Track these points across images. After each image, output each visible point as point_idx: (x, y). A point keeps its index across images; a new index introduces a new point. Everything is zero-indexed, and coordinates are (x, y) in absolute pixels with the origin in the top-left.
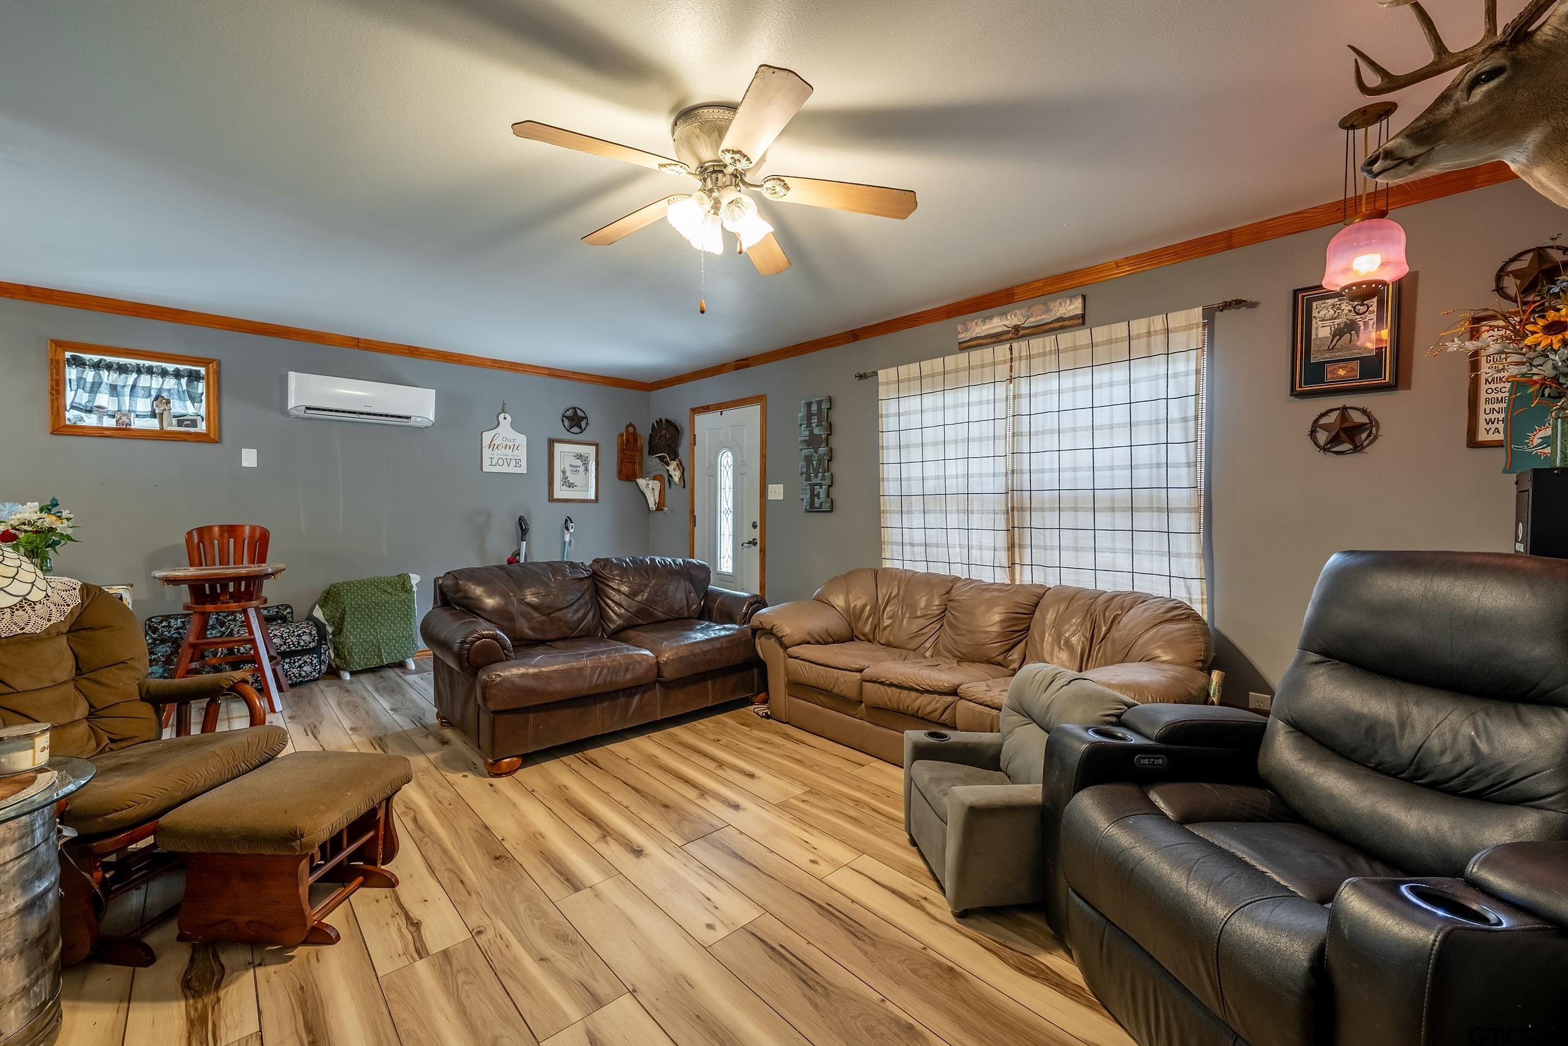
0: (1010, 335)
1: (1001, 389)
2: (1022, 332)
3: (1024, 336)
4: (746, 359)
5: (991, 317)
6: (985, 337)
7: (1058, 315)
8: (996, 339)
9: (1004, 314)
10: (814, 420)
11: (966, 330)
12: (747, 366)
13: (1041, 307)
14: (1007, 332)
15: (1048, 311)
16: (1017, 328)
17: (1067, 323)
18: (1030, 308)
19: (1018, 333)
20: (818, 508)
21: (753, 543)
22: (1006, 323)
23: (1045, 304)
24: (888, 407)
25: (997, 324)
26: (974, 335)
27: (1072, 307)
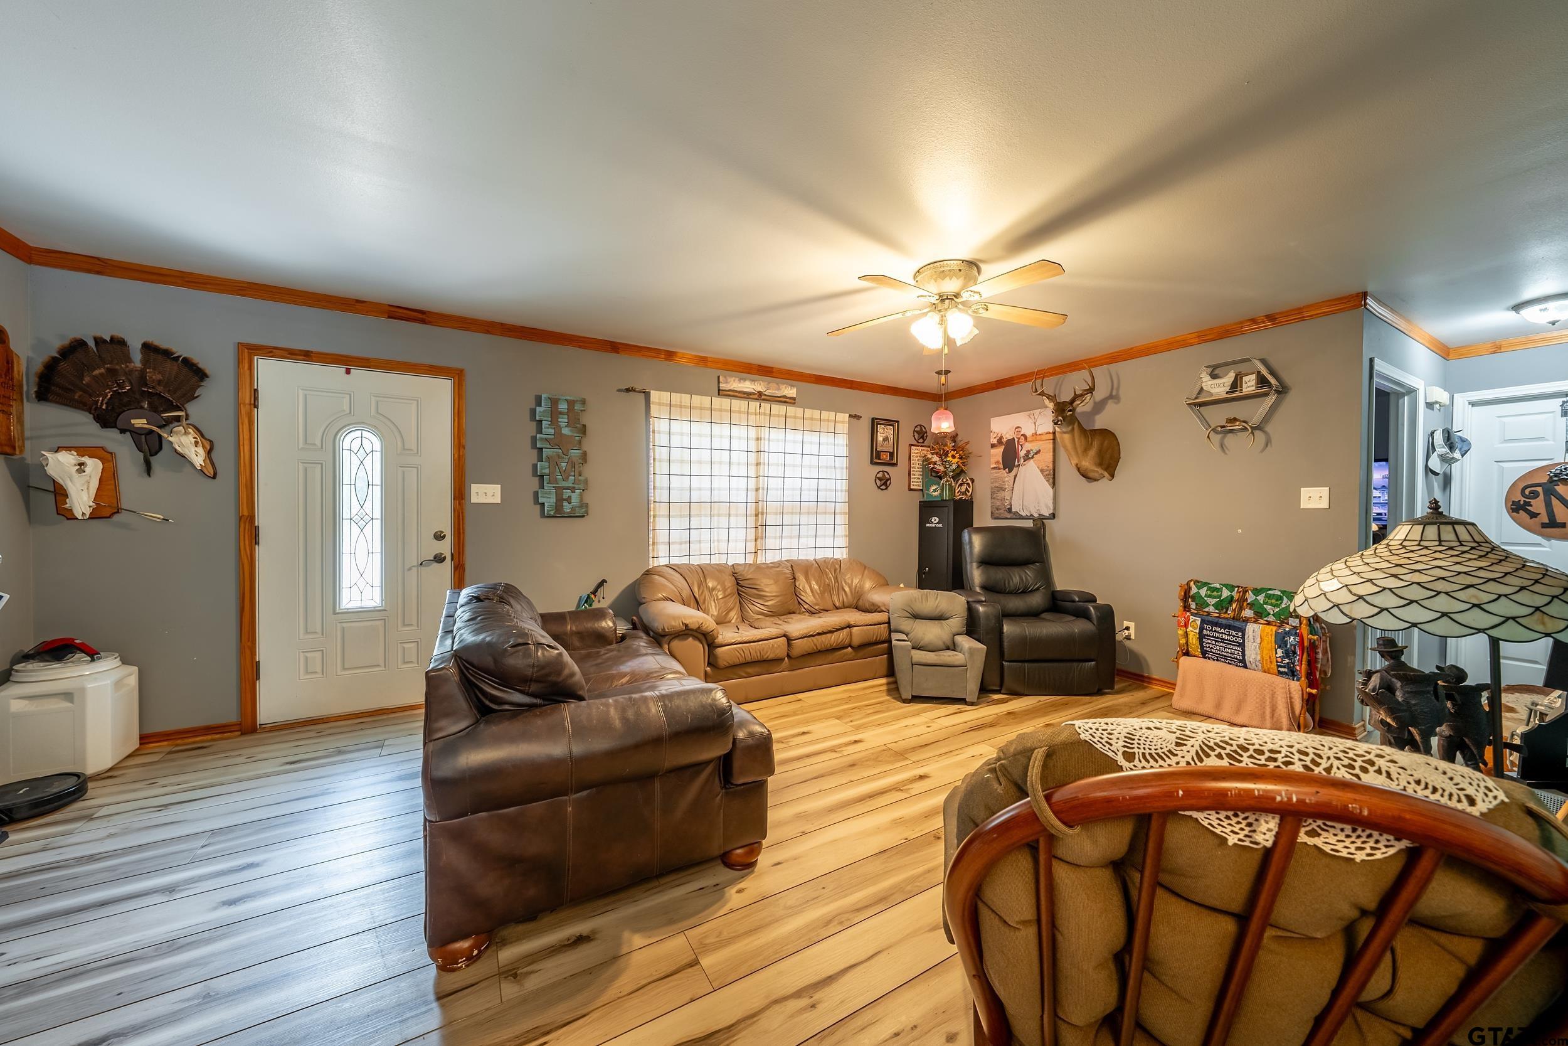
0: (756, 397)
1: (753, 432)
2: (763, 397)
3: (764, 400)
4: (423, 312)
5: (745, 380)
6: (740, 392)
7: (784, 394)
8: (747, 396)
9: (753, 381)
10: (563, 420)
11: (726, 382)
12: (423, 322)
13: (775, 385)
14: (755, 394)
15: (779, 389)
16: (760, 393)
17: (788, 400)
18: (769, 383)
19: (760, 396)
20: (568, 513)
21: (439, 559)
22: (754, 387)
23: (777, 384)
24: (659, 425)
25: (747, 386)
26: (732, 388)
27: (791, 392)
